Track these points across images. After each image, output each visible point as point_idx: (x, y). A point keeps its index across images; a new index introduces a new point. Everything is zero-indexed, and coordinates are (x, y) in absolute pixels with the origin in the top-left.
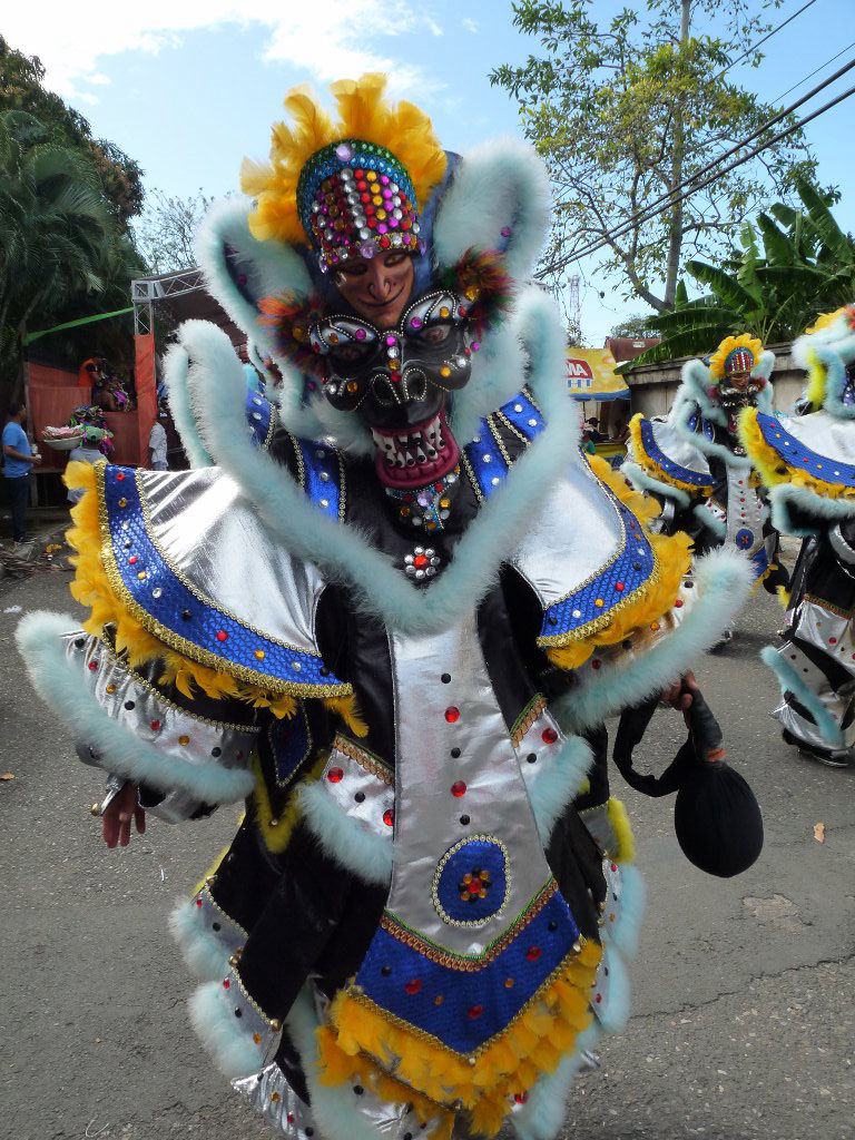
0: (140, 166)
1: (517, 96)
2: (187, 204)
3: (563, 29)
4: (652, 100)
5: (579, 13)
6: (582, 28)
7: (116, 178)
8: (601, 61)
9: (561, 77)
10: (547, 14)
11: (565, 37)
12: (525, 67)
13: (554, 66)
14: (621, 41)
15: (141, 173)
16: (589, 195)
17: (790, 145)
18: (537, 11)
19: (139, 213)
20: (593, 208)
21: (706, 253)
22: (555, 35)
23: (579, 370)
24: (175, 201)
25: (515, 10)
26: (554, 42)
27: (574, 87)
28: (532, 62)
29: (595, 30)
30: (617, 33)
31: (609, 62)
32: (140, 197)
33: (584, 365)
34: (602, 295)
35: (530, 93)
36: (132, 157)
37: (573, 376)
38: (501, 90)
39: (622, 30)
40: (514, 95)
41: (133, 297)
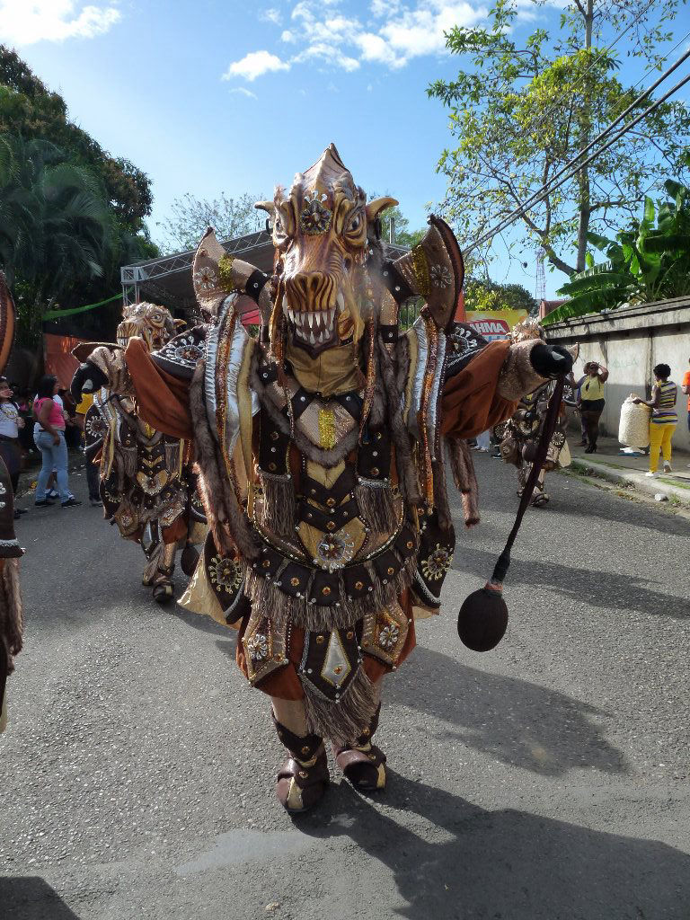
0: (149, 177)
1: (449, 104)
3: (487, 48)
5: (499, 35)
6: (502, 46)
7: (126, 187)
8: (518, 72)
9: (487, 88)
10: (472, 36)
11: (489, 55)
12: (456, 81)
13: (480, 79)
14: (535, 56)
15: (150, 183)
17: (680, 132)
18: (464, 36)
19: (149, 214)
20: (512, 194)
21: (614, 227)
22: (481, 54)
23: (499, 328)
25: (447, 36)
26: (480, 59)
27: (500, 95)
28: (462, 77)
29: (513, 47)
30: (532, 49)
31: (525, 73)
32: (149, 202)
33: (504, 324)
34: (526, 265)
35: (460, 101)
36: (143, 170)
37: (494, 333)
38: (437, 101)
39: (536, 46)
40: (447, 104)
41: (123, 280)
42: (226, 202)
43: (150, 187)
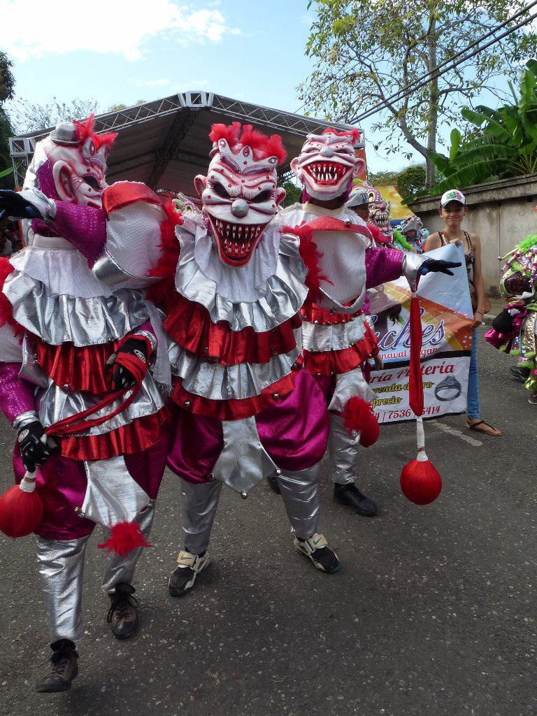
0: (9, 58)
2: (45, 109)
15: (10, 63)
16: (370, 67)
19: (11, 97)
24: (37, 108)
32: (11, 85)
41: (12, 153)
42: (58, 107)
43: (10, 69)
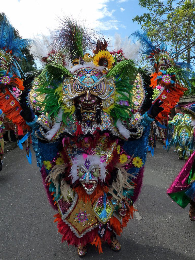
1: (141, 23)
3: (153, 5)
4: (184, 16)
11: (154, 7)
12: (143, 15)
13: (151, 15)
14: (170, 6)
22: (151, 7)
26: (151, 9)
28: (145, 14)
29: (163, 4)
30: (169, 4)
31: (167, 13)
38: (137, 23)
39: (171, 3)
40: (140, 23)
